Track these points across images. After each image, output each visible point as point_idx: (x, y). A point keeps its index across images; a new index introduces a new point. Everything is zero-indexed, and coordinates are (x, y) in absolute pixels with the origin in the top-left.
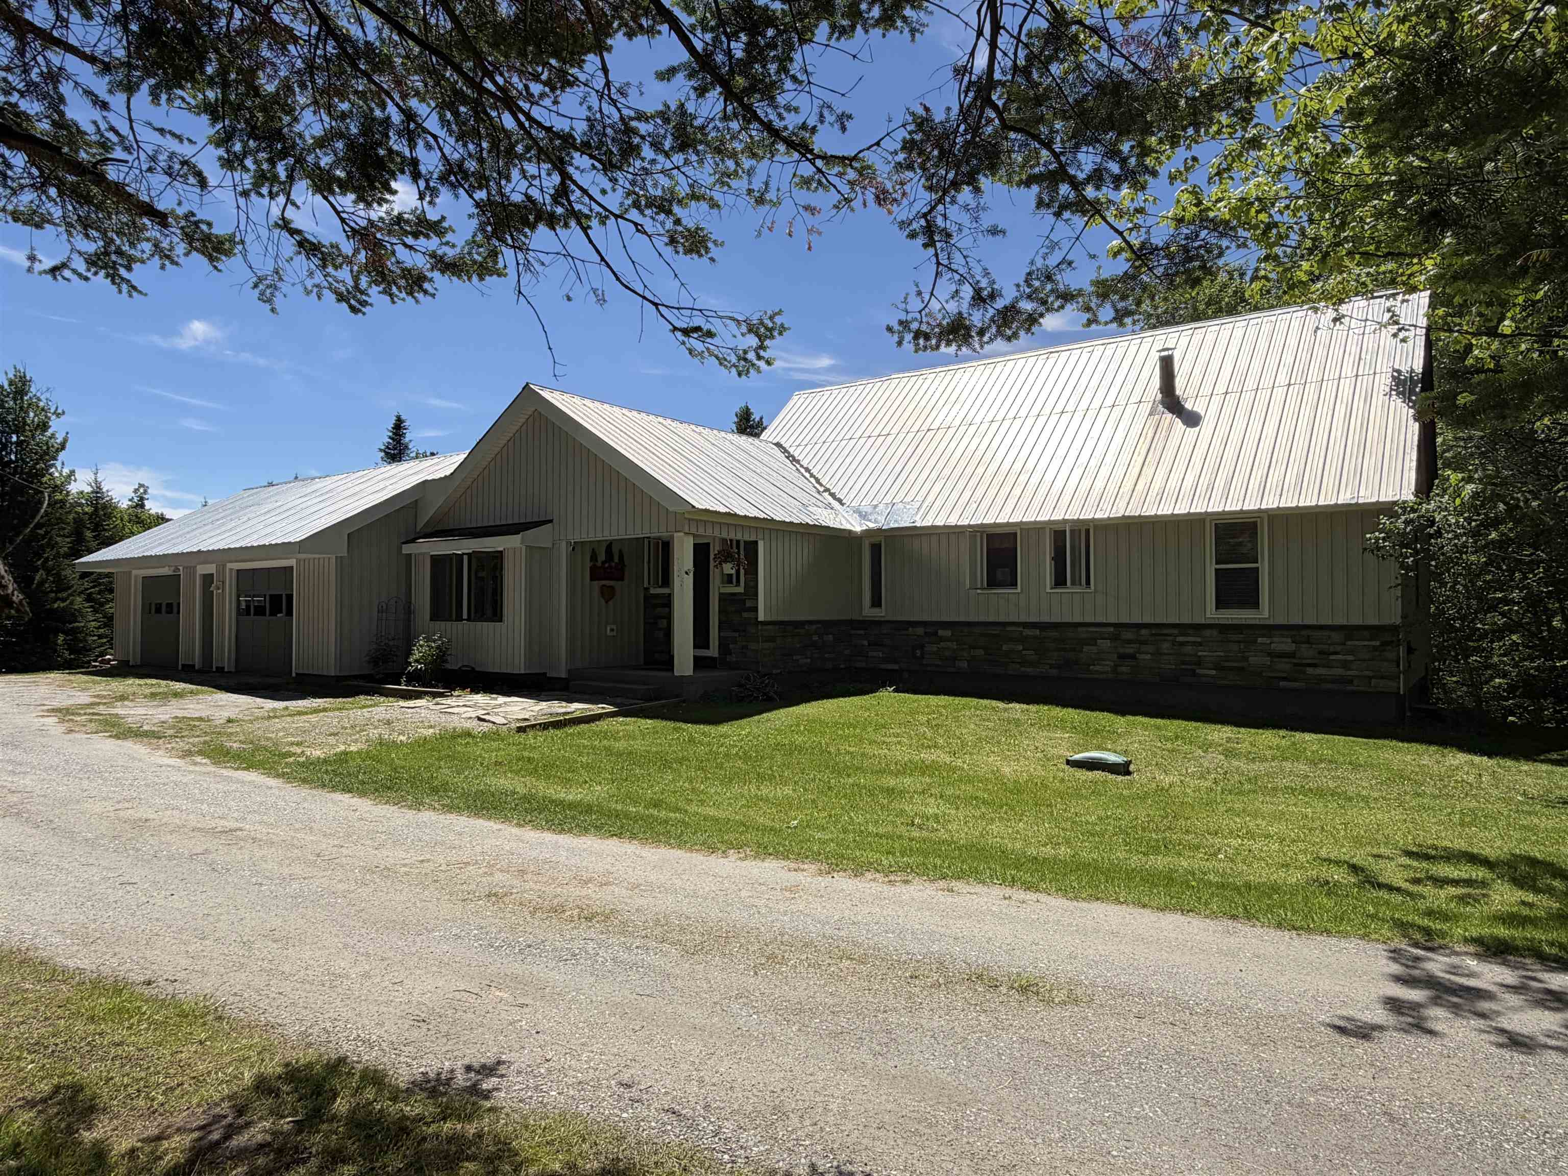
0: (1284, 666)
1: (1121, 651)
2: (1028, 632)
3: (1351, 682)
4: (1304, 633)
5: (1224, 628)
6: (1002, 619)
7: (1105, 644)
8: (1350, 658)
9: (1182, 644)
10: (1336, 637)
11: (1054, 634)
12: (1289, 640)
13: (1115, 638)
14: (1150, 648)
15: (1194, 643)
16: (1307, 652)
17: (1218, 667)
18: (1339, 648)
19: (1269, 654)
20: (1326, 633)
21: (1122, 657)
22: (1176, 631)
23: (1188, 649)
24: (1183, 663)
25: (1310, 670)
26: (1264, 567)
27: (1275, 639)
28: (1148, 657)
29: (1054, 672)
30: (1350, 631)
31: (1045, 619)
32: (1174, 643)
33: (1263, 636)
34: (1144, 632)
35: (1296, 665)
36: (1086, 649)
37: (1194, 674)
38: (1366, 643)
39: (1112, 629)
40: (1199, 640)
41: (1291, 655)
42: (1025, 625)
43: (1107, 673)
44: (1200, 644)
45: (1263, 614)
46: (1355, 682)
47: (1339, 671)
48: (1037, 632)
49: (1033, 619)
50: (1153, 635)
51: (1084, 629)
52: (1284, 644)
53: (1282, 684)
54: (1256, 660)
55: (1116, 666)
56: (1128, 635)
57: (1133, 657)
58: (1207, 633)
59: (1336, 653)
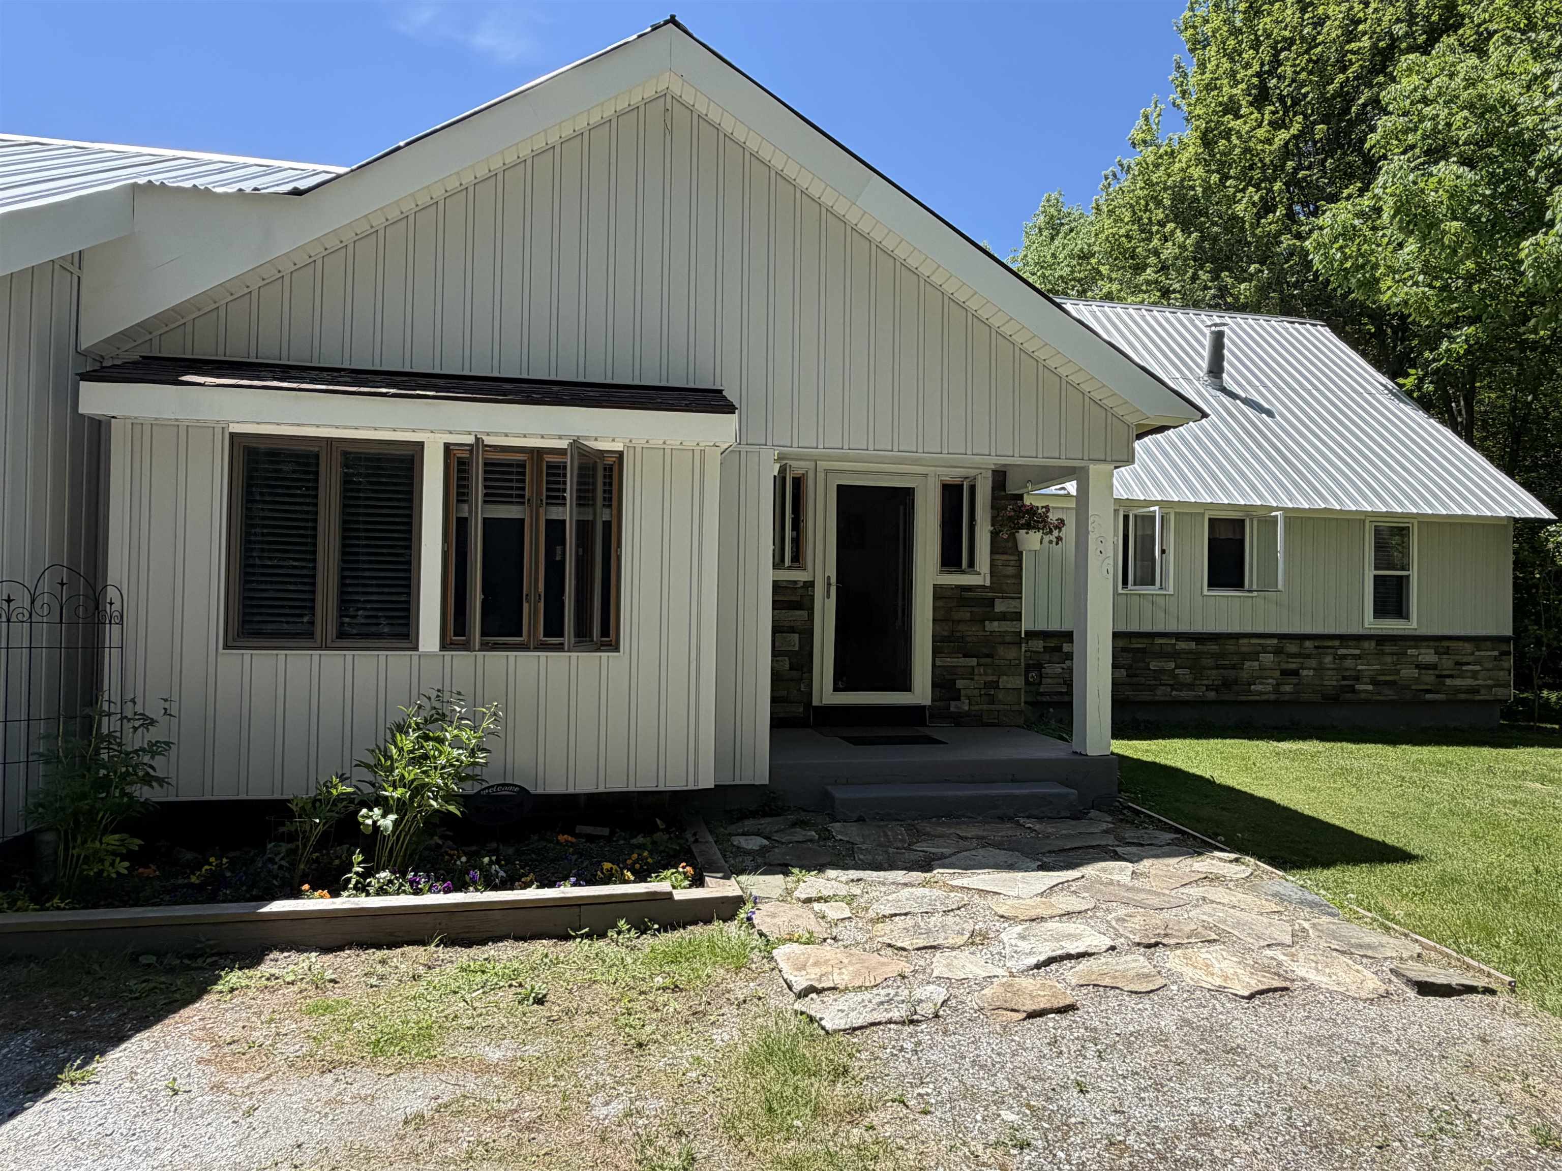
0: (1429, 678)
1: (1284, 666)
2: (1182, 645)
3: (1478, 692)
4: (1446, 644)
5: (1382, 640)
6: (1147, 628)
7: (1268, 659)
8: (1478, 668)
9: (1344, 657)
10: (1468, 647)
11: (1213, 647)
12: (1432, 651)
13: (1278, 651)
14: (1313, 663)
15: (1354, 656)
16: (1447, 663)
17: (1374, 682)
18: (1470, 659)
19: (1418, 667)
20: (1461, 644)
21: (1284, 673)
22: (1337, 643)
23: (1349, 663)
24: (1344, 678)
25: (1448, 682)
26: (1414, 574)
27: (1423, 651)
28: (1311, 673)
29: (1212, 695)
30: (1477, 641)
31: (1198, 628)
32: (1336, 657)
33: (1411, 647)
34: (1308, 644)
35: (1438, 676)
36: (1247, 664)
37: (1353, 690)
38: (1489, 653)
39: (1275, 641)
40: (1357, 652)
41: (1434, 667)
42: (1179, 636)
43: (1269, 693)
44: (1359, 657)
45: (1412, 625)
46: (1483, 691)
47: (1469, 682)
48: (1193, 645)
49: (1184, 628)
50: (1316, 647)
51: (1245, 641)
52: (1428, 656)
53: (1428, 696)
54: (1408, 672)
55: (1278, 684)
56: (1292, 648)
57: (1295, 673)
58: (1366, 644)
59: (1468, 664)
